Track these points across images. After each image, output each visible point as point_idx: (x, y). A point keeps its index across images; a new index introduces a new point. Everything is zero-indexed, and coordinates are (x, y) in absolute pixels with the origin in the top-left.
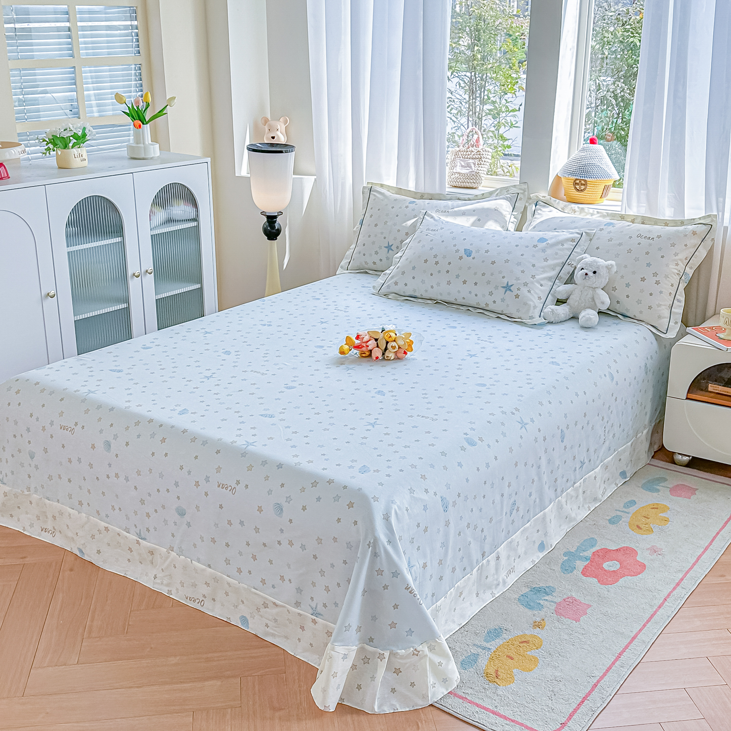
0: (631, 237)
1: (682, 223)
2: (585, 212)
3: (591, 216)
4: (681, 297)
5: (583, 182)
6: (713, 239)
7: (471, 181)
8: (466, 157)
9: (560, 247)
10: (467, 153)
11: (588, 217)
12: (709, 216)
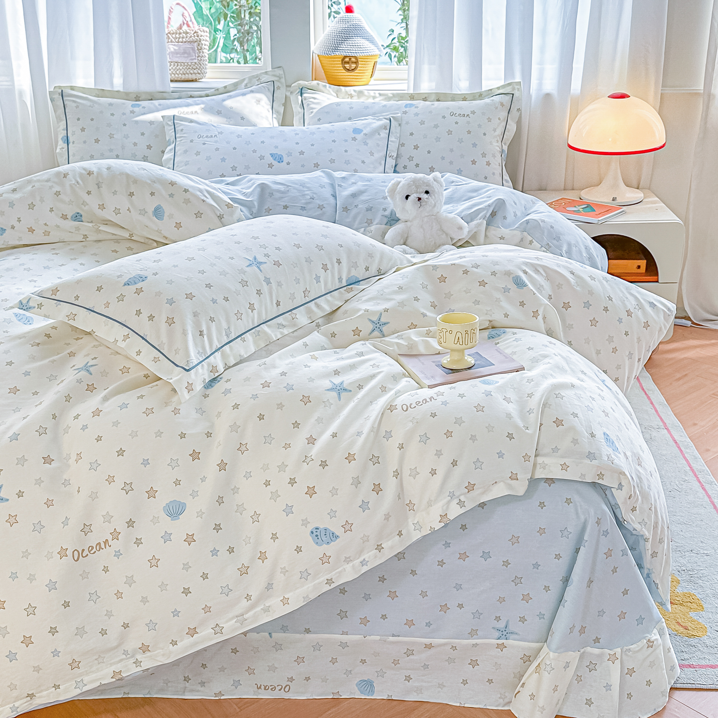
0: (444, 117)
1: (481, 96)
2: (366, 96)
3: (373, 99)
5: (353, 60)
6: (519, 110)
7: (195, 71)
8: (181, 40)
9: (377, 136)
10: (181, 35)
11: (371, 100)
12: (509, 84)
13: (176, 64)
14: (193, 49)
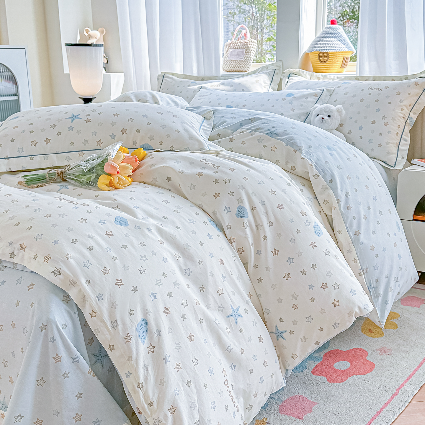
0: (363, 90)
1: (406, 78)
2: (328, 78)
3: (332, 80)
4: (407, 137)
5: (325, 54)
7: (241, 66)
8: (237, 47)
9: (304, 99)
10: (238, 44)
13: (231, 61)
14: (243, 52)
